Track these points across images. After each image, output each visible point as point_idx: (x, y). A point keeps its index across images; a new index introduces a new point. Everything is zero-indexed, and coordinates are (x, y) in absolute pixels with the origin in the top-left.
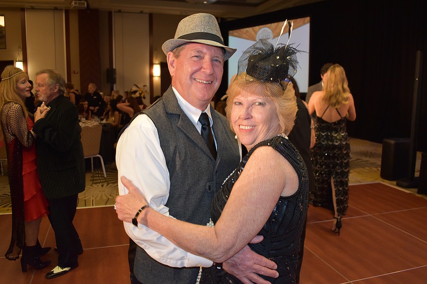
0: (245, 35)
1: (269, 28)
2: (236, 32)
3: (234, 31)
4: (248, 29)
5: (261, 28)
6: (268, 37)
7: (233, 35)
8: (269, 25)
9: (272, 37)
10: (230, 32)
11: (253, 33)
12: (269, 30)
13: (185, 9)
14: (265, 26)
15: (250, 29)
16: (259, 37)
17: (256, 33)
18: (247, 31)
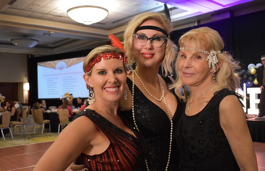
0: (48, 66)
1: (64, 62)
2: (42, 64)
3: (41, 63)
4: (50, 62)
5: (58, 62)
6: (64, 67)
7: (40, 65)
8: (64, 60)
9: (66, 67)
10: (39, 63)
11: (54, 64)
12: (64, 63)
13: (10, 49)
14: (61, 60)
15: (51, 62)
16: (57, 67)
17: (56, 64)
18: (50, 63)
